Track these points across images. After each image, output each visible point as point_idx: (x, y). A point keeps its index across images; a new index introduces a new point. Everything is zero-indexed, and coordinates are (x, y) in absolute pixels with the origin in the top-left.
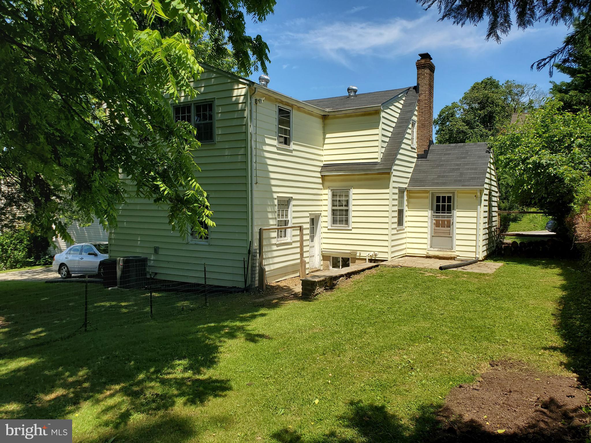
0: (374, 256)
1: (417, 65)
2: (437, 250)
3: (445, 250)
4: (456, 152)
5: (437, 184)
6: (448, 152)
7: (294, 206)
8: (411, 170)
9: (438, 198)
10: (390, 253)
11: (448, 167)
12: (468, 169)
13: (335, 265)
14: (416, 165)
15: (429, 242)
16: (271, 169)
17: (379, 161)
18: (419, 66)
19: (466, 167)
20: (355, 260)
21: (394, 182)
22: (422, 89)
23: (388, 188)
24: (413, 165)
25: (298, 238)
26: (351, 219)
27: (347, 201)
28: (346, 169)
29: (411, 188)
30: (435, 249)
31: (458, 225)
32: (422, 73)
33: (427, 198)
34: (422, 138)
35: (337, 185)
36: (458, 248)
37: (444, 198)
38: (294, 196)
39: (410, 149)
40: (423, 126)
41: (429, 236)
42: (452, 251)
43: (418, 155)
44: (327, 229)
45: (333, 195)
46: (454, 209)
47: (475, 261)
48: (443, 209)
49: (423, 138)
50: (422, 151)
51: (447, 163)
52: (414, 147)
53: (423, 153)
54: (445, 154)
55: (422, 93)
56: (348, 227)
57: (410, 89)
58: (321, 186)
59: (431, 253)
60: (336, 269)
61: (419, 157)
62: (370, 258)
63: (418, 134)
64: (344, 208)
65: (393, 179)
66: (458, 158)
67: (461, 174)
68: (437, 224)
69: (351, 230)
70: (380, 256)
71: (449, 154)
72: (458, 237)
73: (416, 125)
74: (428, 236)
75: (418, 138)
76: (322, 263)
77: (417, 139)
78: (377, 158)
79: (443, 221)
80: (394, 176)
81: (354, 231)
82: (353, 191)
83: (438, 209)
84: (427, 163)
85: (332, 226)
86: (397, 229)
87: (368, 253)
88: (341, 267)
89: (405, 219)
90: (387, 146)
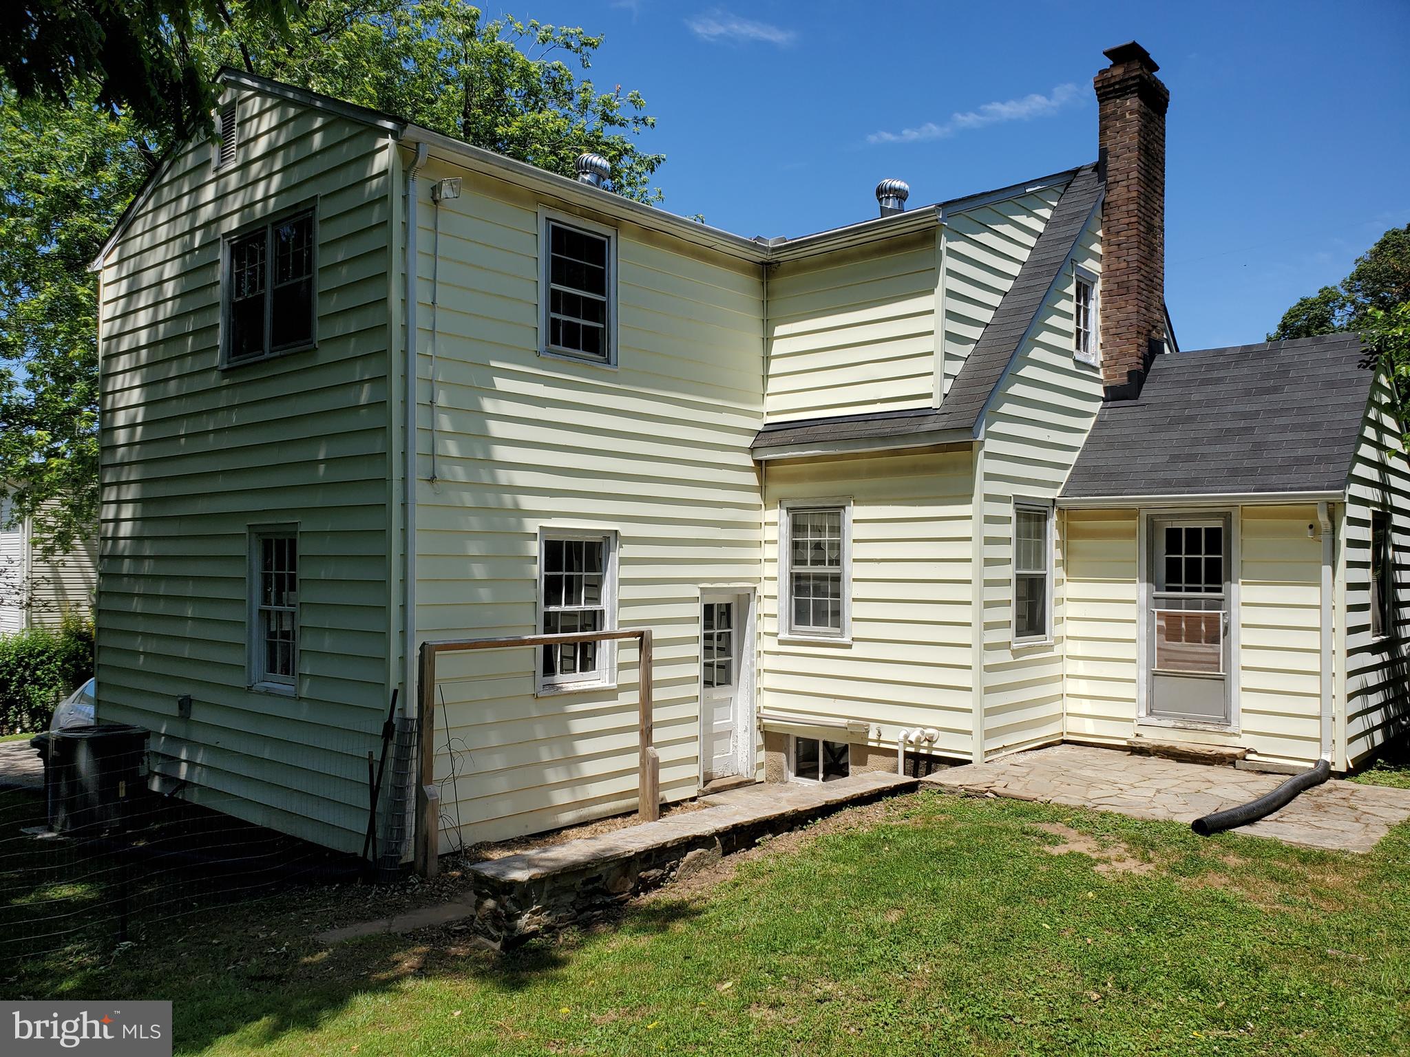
0: (926, 744)
1: (1097, 89)
2: (1171, 723)
3: (1200, 726)
4: (1246, 371)
5: (1167, 485)
6: (1215, 374)
7: (624, 561)
8: (1080, 440)
9: (1173, 535)
10: (977, 735)
11: (1211, 426)
12: (1284, 429)
13: (806, 768)
14: (1099, 424)
15: (1144, 696)
16: (497, 429)
17: (934, 403)
18: (1107, 91)
19: (1276, 421)
20: (863, 752)
21: (989, 477)
22: (1118, 165)
23: (966, 498)
24: (1089, 424)
25: (634, 676)
26: (851, 610)
27: (837, 546)
28: (829, 437)
29: (1074, 500)
30: (1164, 723)
31: (1246, 637)
32: (1114, 113)
33: (1130, 534)
34: (1119, 331)
35: (807, 492)
36: (1248, 722)
37: (1193, 534)
38: (625, 529)
39: (1072, 367)
40: (1124, 291)
41: (1143, 674)
42: (1228, 730)
43: (1106, 389)
44: (775, 640)
45: (797, 528)
46: (1229, 579)
47: (1316, 775)
48: (1193, 577)
49: (1124, 329)
50: (1121, 375)
51: (1208, 411)
52: (1092, 361)
53: (1124, 380)
54: (1206, 382)
55: (1119, 178)
56: (842, 635)
57: (1081, 173)
58: (755, 498)
59: (1151, 737)
60: (806, 782)
61: (1114, 394)
62: (912, 750)
63: (1106, 318)
64: (826, 569)
65: (984, 466)
66: (1248, 392)
67: (1258, 447)
68: (1172, 629)
69: (850, 647)
70: (945, 746)
71: (1219, 381)
72: (1247, 679)
73: (1098, 287)
74: (1139, 673)
75: (1105, 331)
76: (762, 756)
77: (1103, 334)
78: (929, 396)
79: (1193, 621)
80: (989, 455)
81: (858, 650)
82: (854, 512)
83: (1172, 576)
84: (1138, 416)
85: (791, 631)
86: (1014, 646)
87: (903, 732)
88: (821, 776)
89: (1053, 612)
90: (974, 353)
